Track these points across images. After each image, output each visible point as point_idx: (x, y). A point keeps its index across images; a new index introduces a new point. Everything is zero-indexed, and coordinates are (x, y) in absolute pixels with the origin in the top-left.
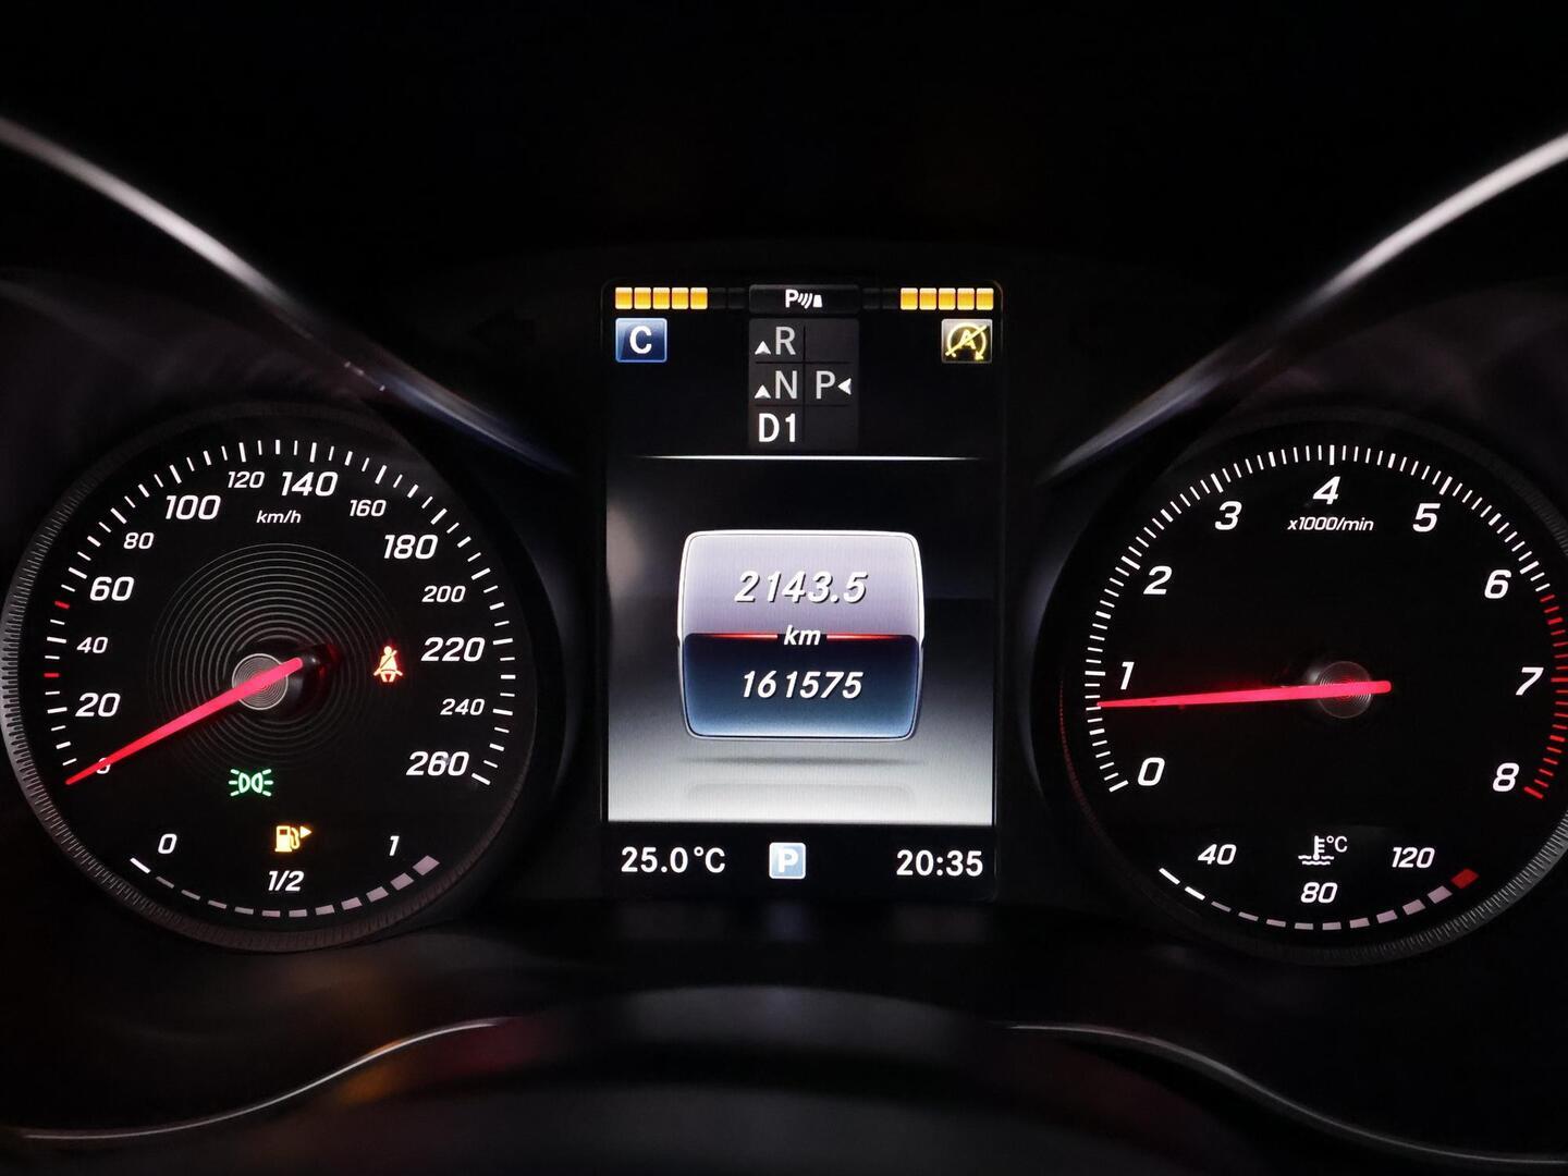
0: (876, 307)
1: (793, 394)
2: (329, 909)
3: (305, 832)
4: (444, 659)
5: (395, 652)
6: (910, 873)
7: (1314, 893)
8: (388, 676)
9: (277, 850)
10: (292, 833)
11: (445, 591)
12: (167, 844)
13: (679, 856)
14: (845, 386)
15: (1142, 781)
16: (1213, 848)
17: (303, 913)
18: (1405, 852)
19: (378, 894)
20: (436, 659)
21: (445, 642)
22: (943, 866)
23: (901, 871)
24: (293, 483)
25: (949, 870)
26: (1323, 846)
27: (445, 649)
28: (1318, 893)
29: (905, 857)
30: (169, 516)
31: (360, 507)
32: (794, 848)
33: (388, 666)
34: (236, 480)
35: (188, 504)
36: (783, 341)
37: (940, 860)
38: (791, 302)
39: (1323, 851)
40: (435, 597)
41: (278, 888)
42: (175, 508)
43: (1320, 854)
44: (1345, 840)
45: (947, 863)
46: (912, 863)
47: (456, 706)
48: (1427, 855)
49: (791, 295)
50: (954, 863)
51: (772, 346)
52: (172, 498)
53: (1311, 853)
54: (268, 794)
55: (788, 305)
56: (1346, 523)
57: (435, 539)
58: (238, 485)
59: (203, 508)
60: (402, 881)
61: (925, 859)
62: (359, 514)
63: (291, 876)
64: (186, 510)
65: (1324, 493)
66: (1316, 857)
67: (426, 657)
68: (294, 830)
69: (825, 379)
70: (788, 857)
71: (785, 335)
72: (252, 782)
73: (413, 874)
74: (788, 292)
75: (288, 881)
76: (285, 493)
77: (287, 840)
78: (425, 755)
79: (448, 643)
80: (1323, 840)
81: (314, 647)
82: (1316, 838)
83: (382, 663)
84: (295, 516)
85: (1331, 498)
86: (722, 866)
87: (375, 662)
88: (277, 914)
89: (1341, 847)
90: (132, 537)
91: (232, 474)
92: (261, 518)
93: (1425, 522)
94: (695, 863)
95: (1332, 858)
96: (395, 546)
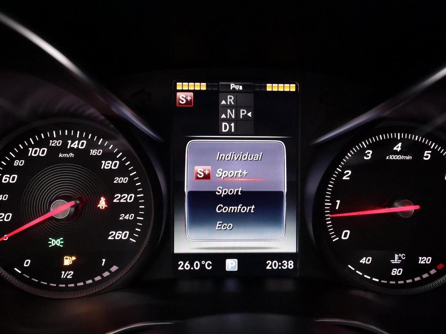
0: (259, 90)
1: (233, 117)
2: (82, 284)
3: (74, 258)
4: (121, 201)
5: (105, 199)
6: (271, 268)
7: (395, 272)
8: (102, 207)
9: (64, 264)
10: (70, 259)
11: (121, 179)
12: (27, 263)
13: (197, 264)
14: (250, 114)
15: (343, 238)
16: (365, 258)
17: (73, 285)
18: (423, 259)
19: (98, 278)
20: (118, 201)
21: (121, 196)
22: (281, 266)
23: (268, 268)
24: (71, 144)
25: (283, 267)
26: (398, 257)
27: (121, 198)
28: (397, 272)
29: (269, 263)
30: (29, 155)
31: (94, 152)
32: (234, 261)
33: (102, 204)
34: (52, 143)
35: (36, 151)
36: (230, 100)
37: (280, 264)
38: (233, 88)
39: (398, 259)
40: (118, 181)
41: (64, 277)
42: (32, 152)
43: (397, 260)
44: (405, 255)
45: (282, 265)
46: (272, 265)
47: (125, 216)
48: (429, 259)
49: (233, 86)
50: (284, 265)
51: (226, 102)
52: (31, 149)
53: (394, 259)
54: (62, 246)
55: (231, 89)
56: (404, 157)
57: (118, 162)
58: (53, 145)
59: (41, 152)
60: (106, 274)
61: (275, 264)
62: (93, 154)
63: (69, 273)
64: (35, 153)
65: (397, 148)
66: (396, 260)
67: (115, 201)
68: (70, 258)
69: (243, 112)
70: (232, 264)
71: (231, 98)
72: (56, 242)
73: (110, 272)
74: (232, 85)
75: (68, 275)
76: (68, 147)
77: (68, 261)
78: (114, 232)
79: (122, 196)
80: (398, 255)
81: (78, 198)
82: (396, 255)
83: (100, 203)
84: (72, 155)
85: (399, 149)
86: (211, 267)
87: (98, 202)
88: (64, 286)
89: (403, 257)
90: (17, 162)
91: (51, 141)
92: (60, 155)
93: (427, 157)
94: (203, 266)
95: (401, 261)
96: (105, 164)
